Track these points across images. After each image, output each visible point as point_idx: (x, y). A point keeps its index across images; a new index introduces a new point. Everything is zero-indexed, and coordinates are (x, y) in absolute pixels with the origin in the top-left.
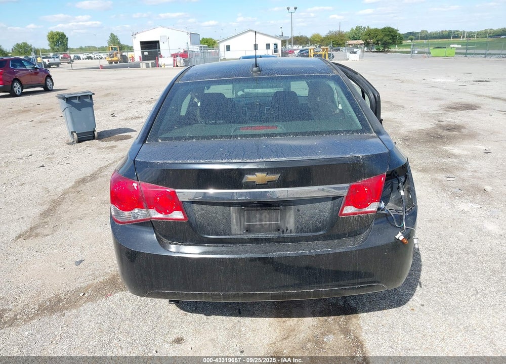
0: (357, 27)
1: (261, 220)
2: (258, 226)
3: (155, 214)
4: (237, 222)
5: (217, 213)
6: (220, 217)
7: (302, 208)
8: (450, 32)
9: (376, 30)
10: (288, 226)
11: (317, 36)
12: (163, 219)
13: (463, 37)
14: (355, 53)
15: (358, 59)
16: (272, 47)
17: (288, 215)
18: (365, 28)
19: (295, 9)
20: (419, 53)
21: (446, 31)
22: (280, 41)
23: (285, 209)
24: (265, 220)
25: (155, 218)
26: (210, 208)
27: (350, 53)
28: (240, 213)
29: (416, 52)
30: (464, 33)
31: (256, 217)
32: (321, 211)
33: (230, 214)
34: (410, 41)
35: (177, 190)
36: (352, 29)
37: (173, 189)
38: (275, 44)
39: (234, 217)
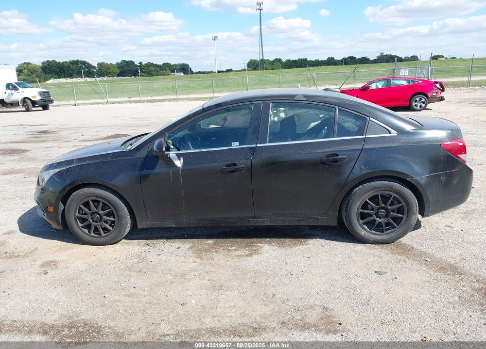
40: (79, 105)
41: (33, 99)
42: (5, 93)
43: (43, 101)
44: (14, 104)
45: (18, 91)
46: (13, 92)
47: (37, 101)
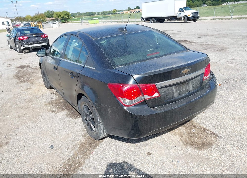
0: (47, 11)
1: (183, 89)
2: (182, 92)
3: (147, 97)
4: (176, 92)
5: (169, 90)
6: (170, 91)
7: (193, 80)
8: (90, 13)
9: (60, 12)
10: (190, 89)
11: (29, 16)
12: (150, 98)
13: (96, 15)
14: (55, 24)
15: (57, 27)
16: (6, 23)
17: (190, 85)
18: (51, 12)
19: (17, 2)
20: (84, 22)
21: (88, 12)
22: (10, 20)
23: (189, 83)
24: (184, 89)
25: (147, 99)
26: (167, 89)
27: (53, 24)
28: (176, 88)
29: (83, 22)
30: (96, 13)
31: (181, 88)
32: (198, 80)
33: (173, 89)
34: (74, 17)
35: (156, 84)
36: (45, 12)
37: (153, 84)
38: (7, 22)
39: (174, 90)
40: (215, 19)
41: (188, 16)
42: (178, 13)
43: (193, 18)
44: (180, 19)
45: (183, 12)
46: (181, 12)
47: (190, 17)
